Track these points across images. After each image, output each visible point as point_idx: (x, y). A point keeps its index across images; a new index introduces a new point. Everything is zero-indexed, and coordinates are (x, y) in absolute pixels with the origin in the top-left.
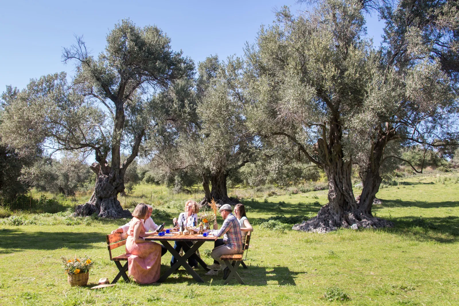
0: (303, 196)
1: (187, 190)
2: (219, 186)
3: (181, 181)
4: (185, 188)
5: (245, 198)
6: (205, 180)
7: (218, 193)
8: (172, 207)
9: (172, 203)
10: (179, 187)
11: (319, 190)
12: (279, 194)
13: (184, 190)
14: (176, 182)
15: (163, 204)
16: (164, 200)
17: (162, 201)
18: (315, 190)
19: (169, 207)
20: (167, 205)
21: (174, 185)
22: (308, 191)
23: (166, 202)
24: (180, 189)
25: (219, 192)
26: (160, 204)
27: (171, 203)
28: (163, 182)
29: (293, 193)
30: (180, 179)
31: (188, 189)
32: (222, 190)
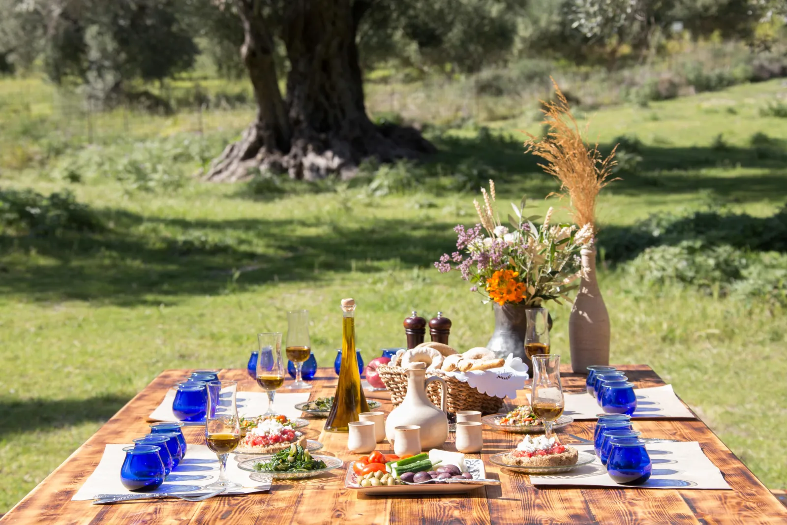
0: (706, 105)
1: (147, 94)
2: (325, 67)
3: (117, 52)
4: (138, 84)
5: (437, 123)
6: (256, 35)
7: (322, 99)
8: (89, 174)
9: (91, 153)
10: (110, 78)
11: (772, 76)
12: (588, 100)
13: (133, 98)
14: (94, 54)
15: (42, 163)
16: (44, 141)
17: (34, 149)
18: (755, 79)
19: (74, 178)
20: (63, 164)
21: (83, 73)
22: (722, 83)
23: (58, 152)
24: (116, 87)
25: (328, 98)
26: (26, 162)
27: (83, 156)
28: (28, 59)
29: (658, 97)
30: (111, 45)
31: (155, 88)
32: (342, 84)
